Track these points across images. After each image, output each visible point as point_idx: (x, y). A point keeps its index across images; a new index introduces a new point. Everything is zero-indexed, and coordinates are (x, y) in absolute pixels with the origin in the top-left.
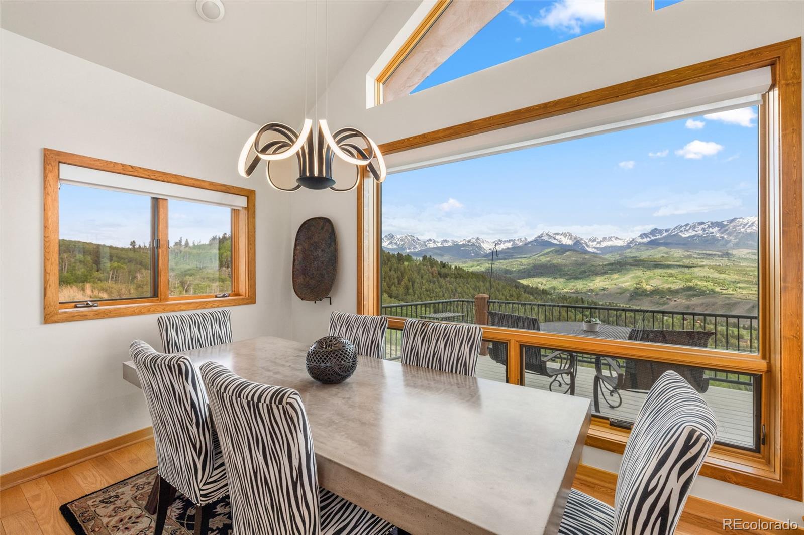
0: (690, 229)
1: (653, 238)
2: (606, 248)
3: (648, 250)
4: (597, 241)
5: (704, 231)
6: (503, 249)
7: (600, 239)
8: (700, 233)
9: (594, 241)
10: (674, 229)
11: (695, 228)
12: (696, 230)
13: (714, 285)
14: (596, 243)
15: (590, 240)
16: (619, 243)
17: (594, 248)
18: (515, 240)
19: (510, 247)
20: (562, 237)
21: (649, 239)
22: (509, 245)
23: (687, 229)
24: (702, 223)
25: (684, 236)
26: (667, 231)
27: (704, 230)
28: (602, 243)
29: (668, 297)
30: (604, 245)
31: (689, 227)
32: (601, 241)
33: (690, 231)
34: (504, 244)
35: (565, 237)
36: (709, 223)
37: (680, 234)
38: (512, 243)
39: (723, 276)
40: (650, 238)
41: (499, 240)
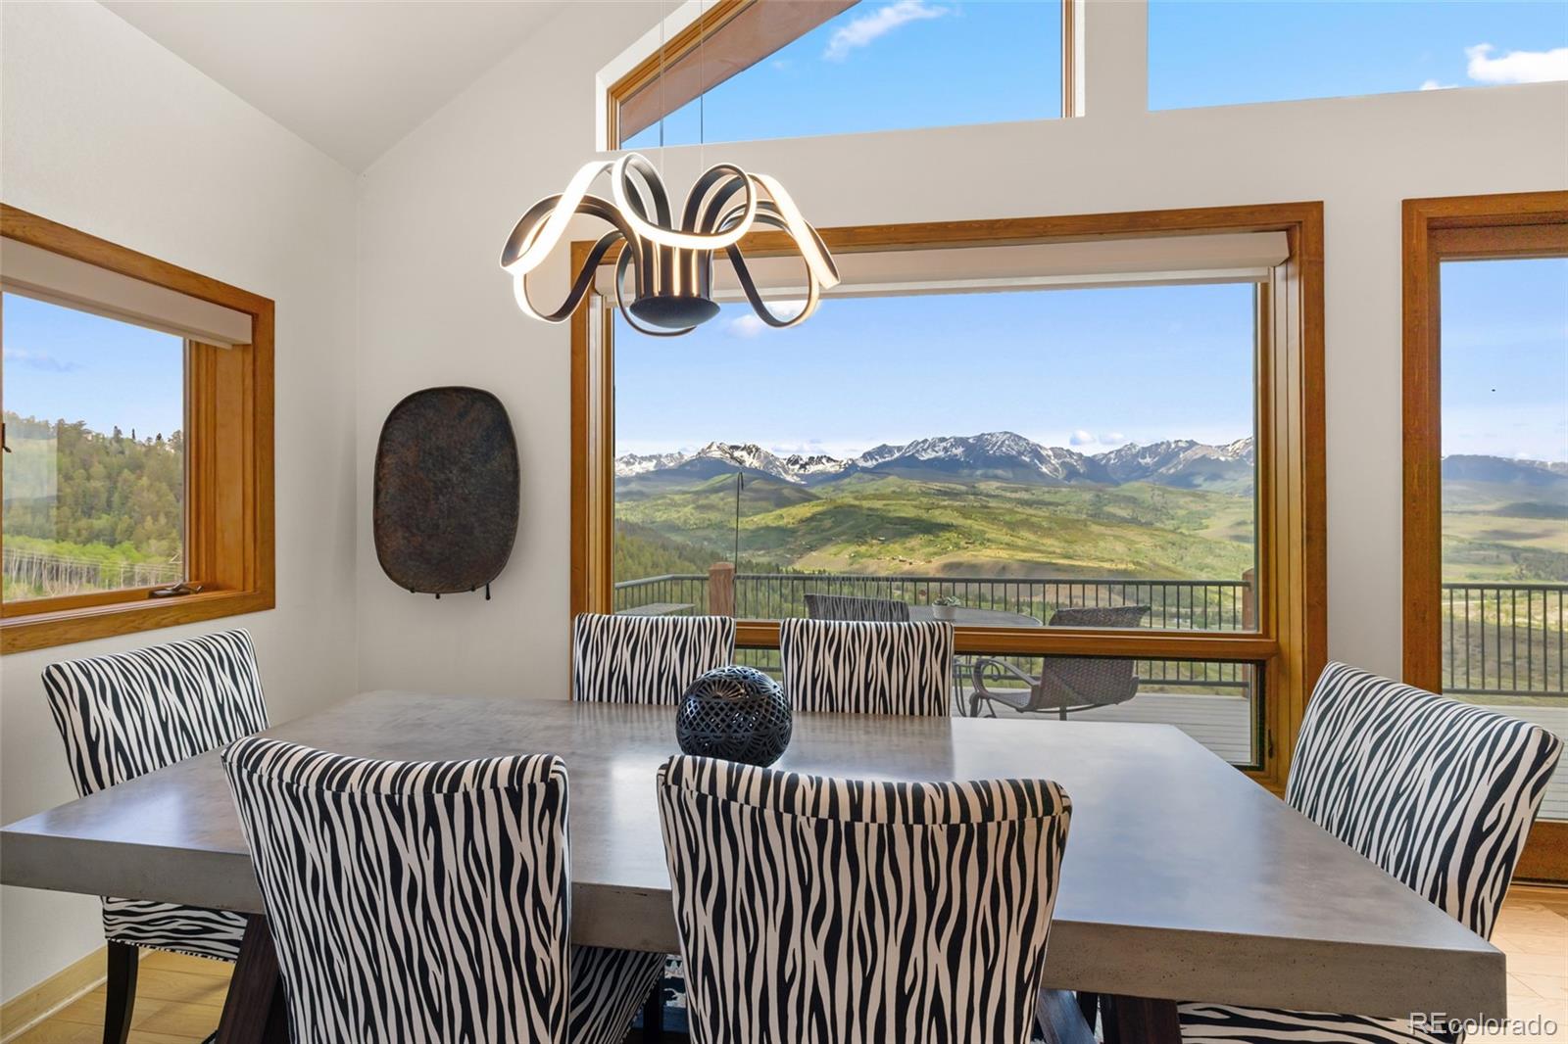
0: (928, 448)
1: (880, 461)
2: (813, 475)
3: (873, 480)
4: (801, 462)
5: (947, 452)
6: (638, 473)
7: (805, 459)
8: (941, 454)
9: (796, 462)
10: (909, 447)
11: (934, 446)
12: (936, 449)
13: (958, 537)
14: (798, 466)
15: (789, 460)
16: (830, 468)
17: (796, 475)
18: (660, 456)
19: (652, 469)
20: (744, 453)
21: (875, 463)
22: (651, 466)
23: (925, 447)
24: (943, 440)
25: (922, 459)
26: (899, 449)
27: (946, 449)
28: (807, 467)
29: (901, 558)
30: (812, 469)
31: (927, 445)
32: (807, 464)
33: (929, 451)
34: (640, 463)
35: (749, 454)
36: (952, 440)
37: (917, 455)
38: (655, 461)
39: (969, 522)
40: (877, 460)
41: (632, 456)
